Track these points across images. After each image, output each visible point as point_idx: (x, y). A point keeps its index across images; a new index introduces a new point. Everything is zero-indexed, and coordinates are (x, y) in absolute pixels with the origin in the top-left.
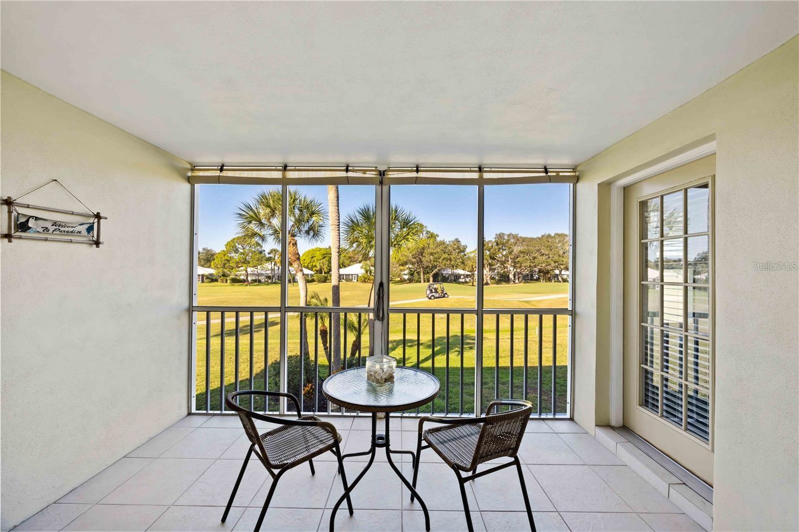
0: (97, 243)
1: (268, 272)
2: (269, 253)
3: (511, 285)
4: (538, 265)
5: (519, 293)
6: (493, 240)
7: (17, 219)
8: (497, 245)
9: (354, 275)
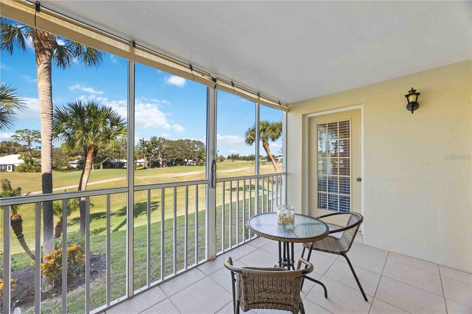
3: (161, 168)
4: (177, 156)
5: (170, 173)
6: (149, 141)
8: (152, 143)
9: (8, 165)
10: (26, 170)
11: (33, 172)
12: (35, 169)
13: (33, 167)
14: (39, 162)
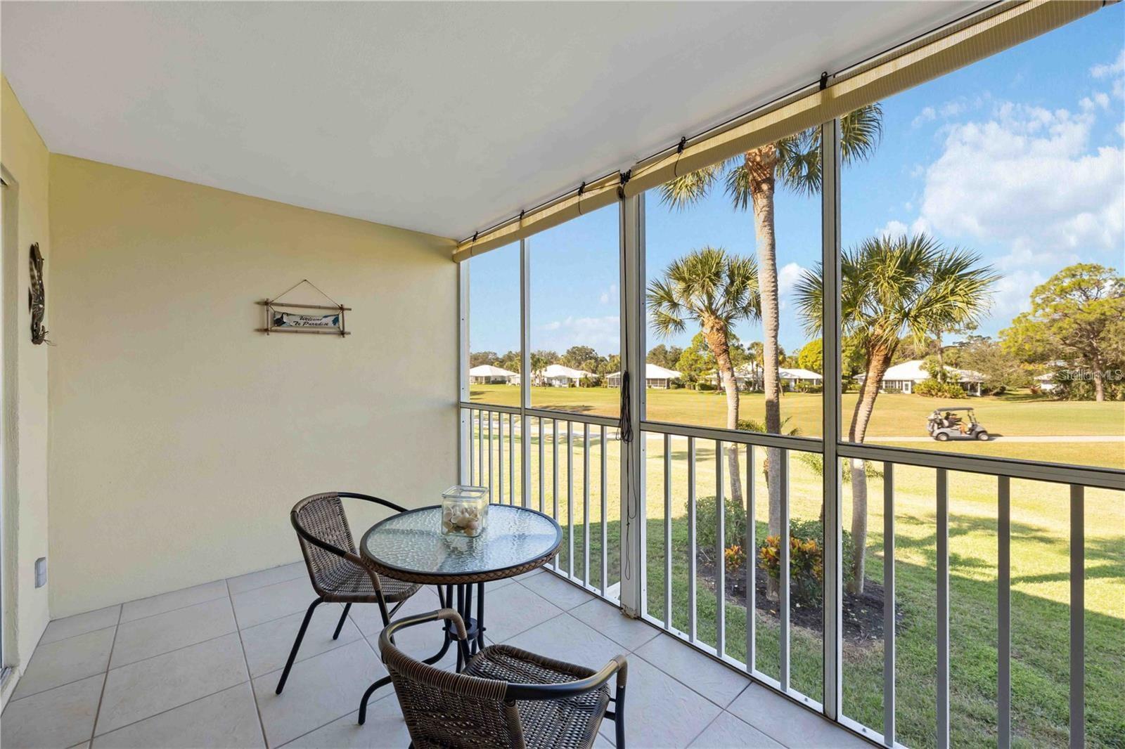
0: (342, 333)
1: (749, 376)
2: (749, 349)
7: (274, 315)
9: (905, 381)
10: (934, 393)
11: (945, 397)
12: (949, 391)
13: (946, 387)
14: (959, 377)
